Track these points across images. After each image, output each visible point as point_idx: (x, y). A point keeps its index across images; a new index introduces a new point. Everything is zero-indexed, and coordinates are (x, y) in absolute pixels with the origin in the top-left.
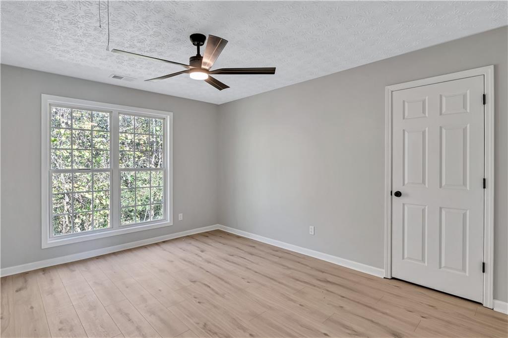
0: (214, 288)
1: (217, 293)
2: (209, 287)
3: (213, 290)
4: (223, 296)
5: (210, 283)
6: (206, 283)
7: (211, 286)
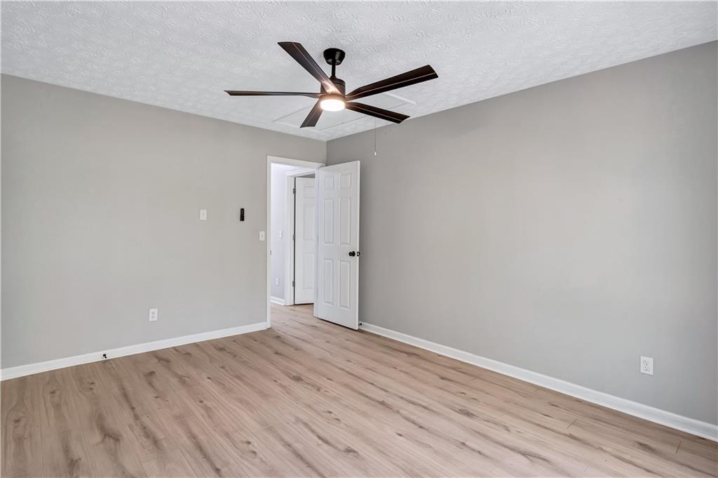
0: (310, 434)
1: (306, 424)
2: (320, 438)
3: (313, 431)
4: (298, 420)
5: (319, 445)
6: (325, 446)
7: (316, 438)
